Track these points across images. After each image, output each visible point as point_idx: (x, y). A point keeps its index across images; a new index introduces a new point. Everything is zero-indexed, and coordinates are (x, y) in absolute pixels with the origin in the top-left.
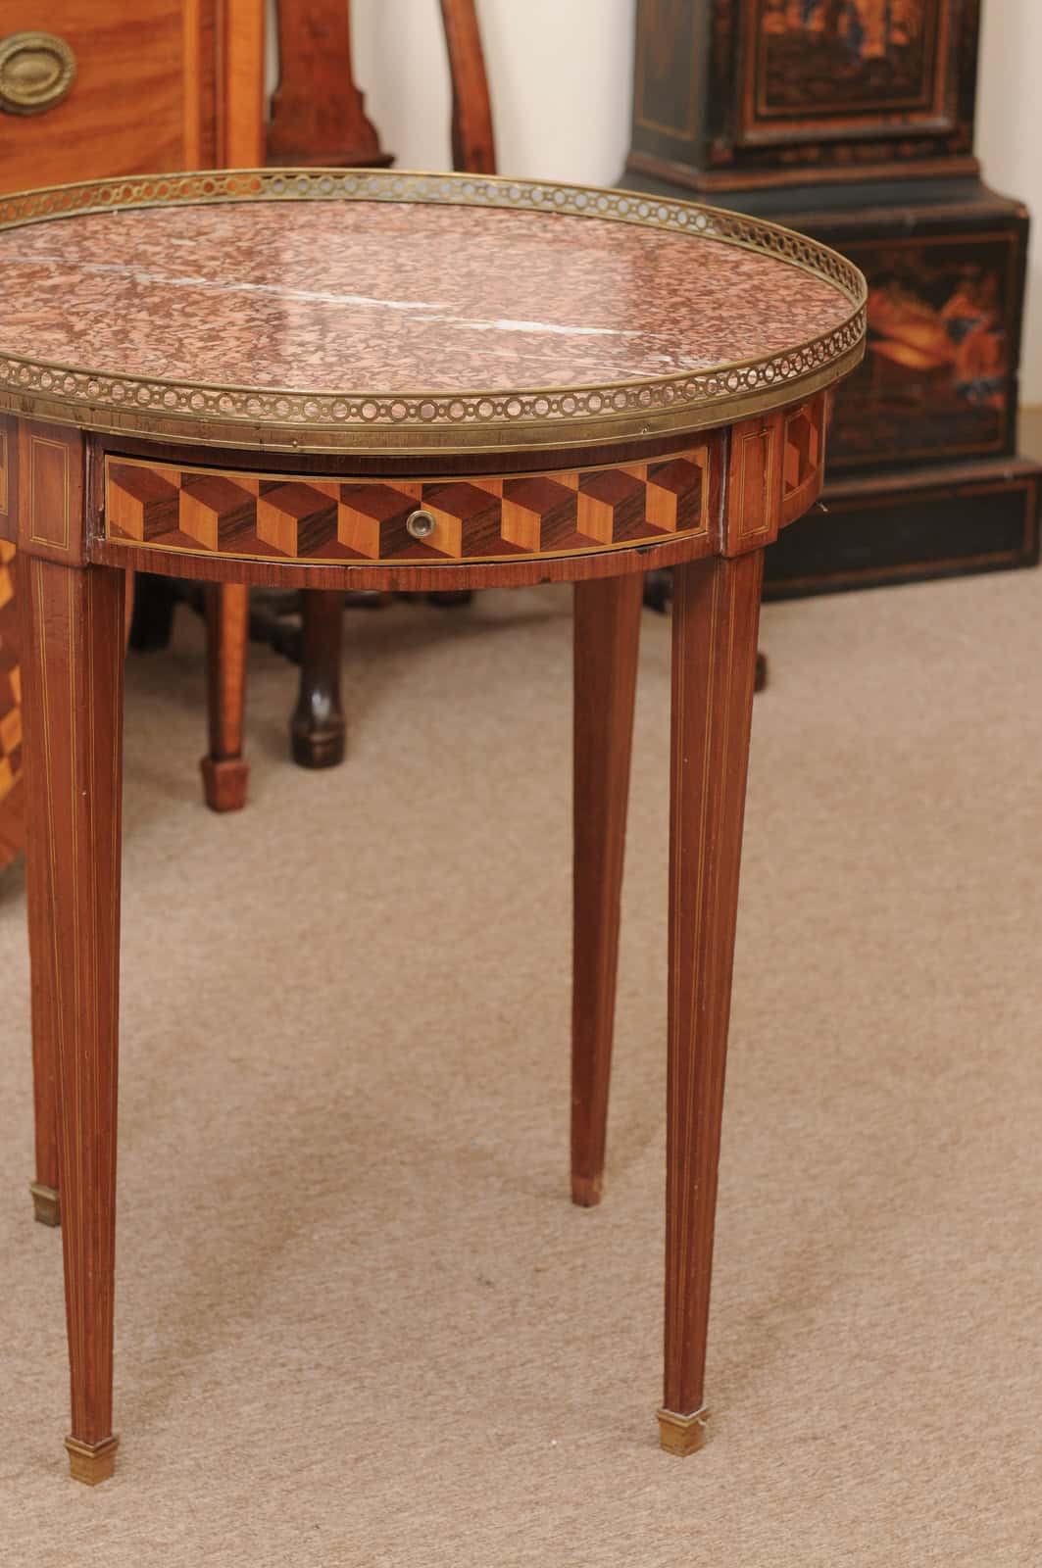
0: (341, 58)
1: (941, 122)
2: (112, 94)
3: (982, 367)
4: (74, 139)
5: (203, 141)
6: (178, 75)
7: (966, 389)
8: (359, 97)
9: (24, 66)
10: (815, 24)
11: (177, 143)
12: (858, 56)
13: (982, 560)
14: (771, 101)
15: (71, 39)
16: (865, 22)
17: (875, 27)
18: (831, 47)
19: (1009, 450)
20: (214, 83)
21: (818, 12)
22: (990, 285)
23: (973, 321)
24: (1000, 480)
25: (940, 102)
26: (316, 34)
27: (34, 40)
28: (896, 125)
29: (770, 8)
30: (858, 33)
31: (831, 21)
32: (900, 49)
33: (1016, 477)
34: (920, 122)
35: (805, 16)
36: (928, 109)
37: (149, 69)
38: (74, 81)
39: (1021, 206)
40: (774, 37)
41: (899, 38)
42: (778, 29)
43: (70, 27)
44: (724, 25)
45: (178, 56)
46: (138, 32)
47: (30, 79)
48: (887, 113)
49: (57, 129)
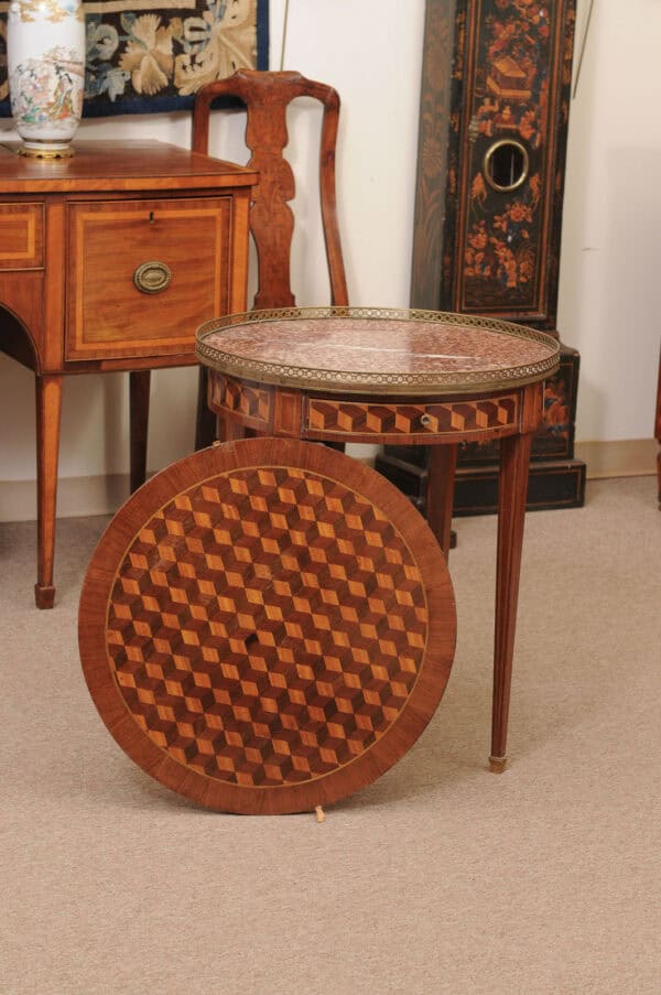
0: (285, 281)
1: (541, 315)
2: (185, 287)
3: (558, 420)
4: (170, 304)
5: (221, 307)
6: (213, 280)
7: (551, 429)
8: (293, 297)
9: (151, 275)
10: (487, 273)
11: (212, 308)
12: (505, 286)
13: (557, 503)
14: (467, 304)
15: (169, 264)
16: (508, 272)
17: (512, 275)
18: (494, 283)
19: (570, 456)
20: (227, 284)
21: (489, 267)
22: (562, 385)
23: (556, 400)
24: (567, 468)
25: (541, 308)
26: (274, 271)
27: (155, 265)
28: (521, 316)
29: (468, 266)
30: (505, 276)
31: (494, 273)
32: (522, 283)
33: (572, 467)
34: (532, 315)
35: (482, 269)
36: (536, 310)
37: (201, 278)
38: (170, 281)
39: (577, 352)
40: (468, 277)
41: (523, 279)
42: (471, 274)
43: (169, 260)
44: (447, 272)
45: (213, 273)
46: (197, 263)
47: (153, 280)
48: (518, 311)
49: (162, 300)
